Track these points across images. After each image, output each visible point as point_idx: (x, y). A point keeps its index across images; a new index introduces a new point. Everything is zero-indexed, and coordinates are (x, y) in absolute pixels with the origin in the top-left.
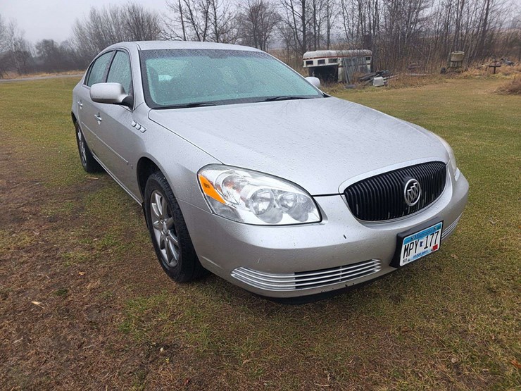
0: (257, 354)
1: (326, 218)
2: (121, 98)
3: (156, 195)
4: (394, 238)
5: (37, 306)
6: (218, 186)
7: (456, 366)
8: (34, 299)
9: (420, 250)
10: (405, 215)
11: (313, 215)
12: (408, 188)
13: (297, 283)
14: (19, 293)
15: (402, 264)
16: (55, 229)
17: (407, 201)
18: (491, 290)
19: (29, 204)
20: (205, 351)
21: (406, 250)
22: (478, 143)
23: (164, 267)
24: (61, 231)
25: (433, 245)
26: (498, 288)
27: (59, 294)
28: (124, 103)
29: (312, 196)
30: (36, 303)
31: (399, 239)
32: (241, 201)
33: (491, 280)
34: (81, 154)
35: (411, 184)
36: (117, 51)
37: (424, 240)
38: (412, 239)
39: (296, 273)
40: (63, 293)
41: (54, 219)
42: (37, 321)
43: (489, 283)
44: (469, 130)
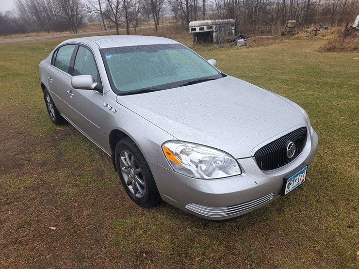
0: (204, 254)
1: (245, 172)
3: (126, 153)
4: (282, 180)
5: (54, 231)
6: (177, 154)
7: (319, 252)
8: (50, 226)
9: (295, 184)
10: (287, 163)
11: (236, 170)
12: (289, 148)
13: (228, 212)
14: (38, 221)
15: (286, 193)
16: (47, 171)
17: (288, 156)
18: (332, 201)
19: (22, 152)
20: (171, 254)
21: (288, 185)
23: (131, 198)
24: (52, 173)
25: (302, 179)
26: (336, 199)
27: (66, 220)
29: (236, 160)
30: (52, 228)
31: (285, 180)
33: (332, 194)
35: (290, 145)
36: (79, 46)
37: (297, 178)
38: (292, 179)
39: (228, 207)
40: (68, 219)
41: (44, 164)
42: (57, 241)
43: (331, 197)
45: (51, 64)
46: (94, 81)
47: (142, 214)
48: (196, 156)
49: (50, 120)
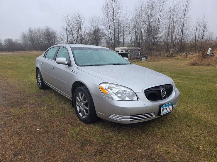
0: (117, 143)
1: (139, 99)
2: (67, 62)
3: (80, 94)
5: (39, 131)
6: (106, 89)
7: (179, 145)
8: (37, 128)
9: (167, 111)
10: (162, 100)
11: (135, 98)
12: (162, 91)
13: (130, 119)
14: (30, 127)
15: (161, 115)
16: (36, 107)
17: (162, 95)
18: (188, 126)
19: (22, 99)
21: (162, 110)
22: (182, 82)
24: (38, 108)
25: (170, 109)
26: (191, 125)
27: (45, 127)
28: (67, 64)
29: (135, 92)
30: (38, 130)
31: (160, 106)
32: (113, 94)
33: (189, 123)
34: (38, 82)
35: (163, 90)
36: (60, 47)
37: (167, 107)
38: (164, 107)
39: (131, 115)
40: (46, 127)
41: (34, 104)
42: (40, 134)
44: (179, 77)
45: (44, 57)
46: (67, 61)
47: (86, 126)
48: (115, 90)
49: (38, 87)
